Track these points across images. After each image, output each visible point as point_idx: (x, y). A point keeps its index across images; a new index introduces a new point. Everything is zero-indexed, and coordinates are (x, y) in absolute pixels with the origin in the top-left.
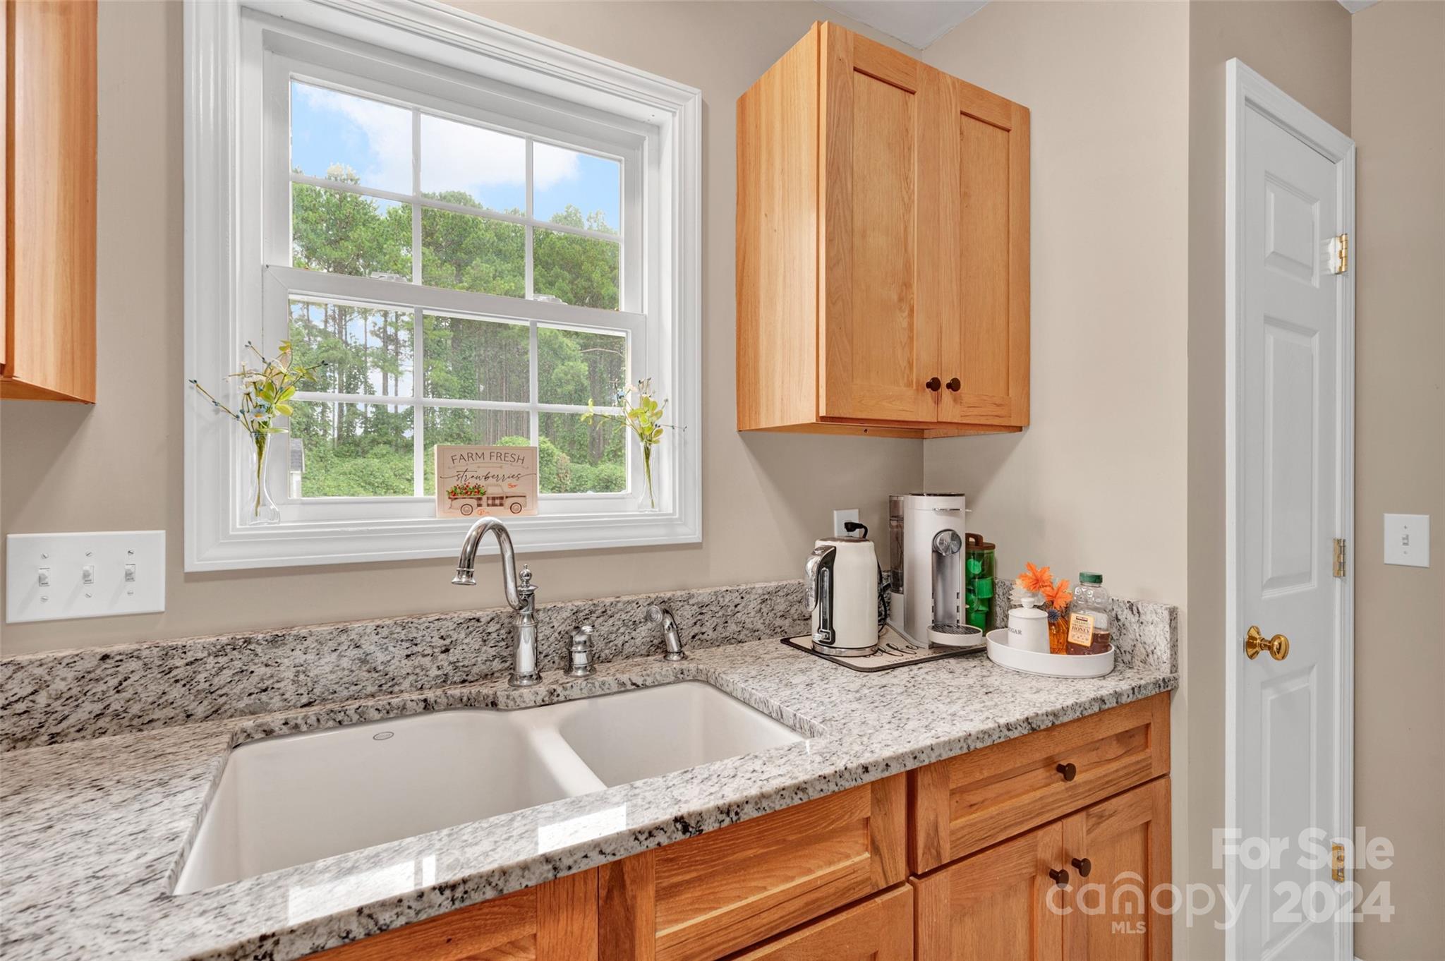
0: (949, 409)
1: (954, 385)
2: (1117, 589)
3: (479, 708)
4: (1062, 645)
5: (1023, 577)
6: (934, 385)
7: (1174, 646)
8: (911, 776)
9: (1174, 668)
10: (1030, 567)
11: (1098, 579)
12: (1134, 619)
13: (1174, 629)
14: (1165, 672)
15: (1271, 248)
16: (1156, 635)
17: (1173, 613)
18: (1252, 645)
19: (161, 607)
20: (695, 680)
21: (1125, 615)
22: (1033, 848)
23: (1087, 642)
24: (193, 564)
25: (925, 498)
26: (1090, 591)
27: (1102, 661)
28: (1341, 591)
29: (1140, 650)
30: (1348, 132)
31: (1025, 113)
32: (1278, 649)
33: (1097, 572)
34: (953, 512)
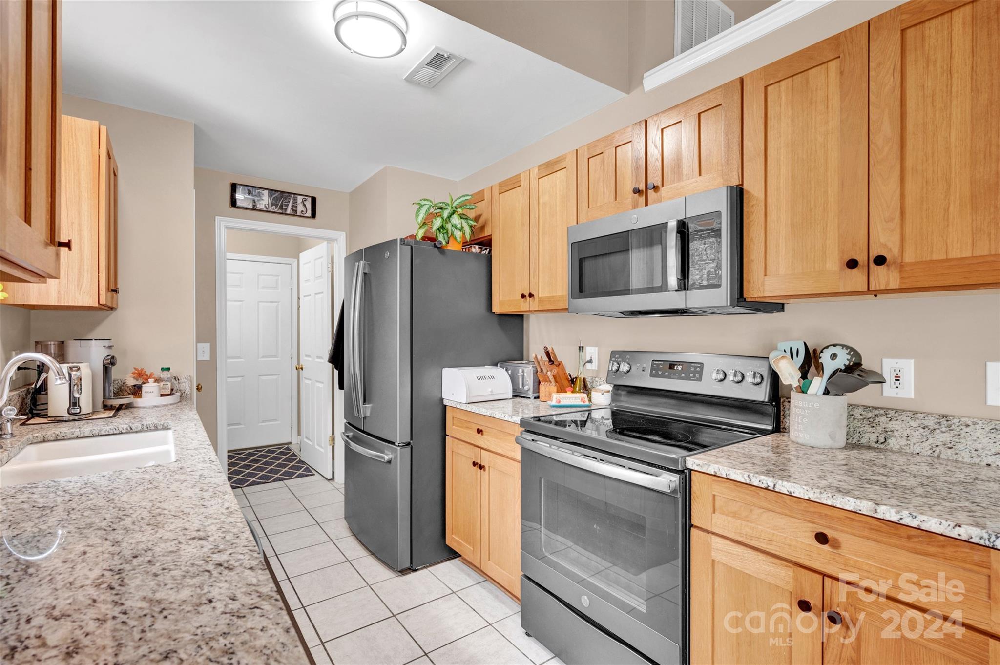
10: (135, 369)
11: (169, 369)
12: (176, 382)
17: (191, 377)
25: (93, 342)
26: (166, 374)
33: (167, 366)
34: (110, 347)
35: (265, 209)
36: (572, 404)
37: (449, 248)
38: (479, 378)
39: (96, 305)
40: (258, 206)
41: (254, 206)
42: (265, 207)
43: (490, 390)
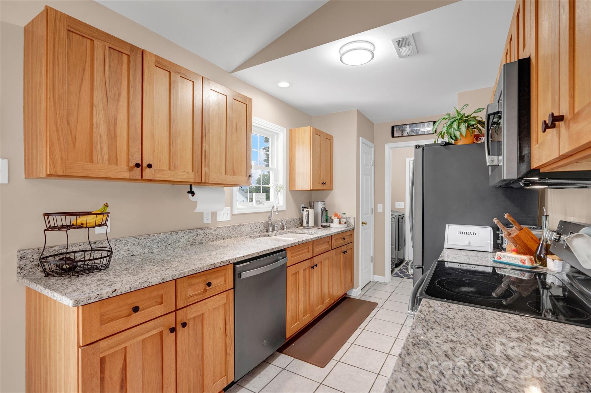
0: (325, 187)
1: (325, 183)
2: (347, 215)
3: (266, 237)
4: (340, 223)
5: (334, 214)
6: (322, 183)
7: (354, 223)
8: (332, 236)
9: (354, 226)
10: (335, 213)
11: (345, 214)
12: (349, 220)
13: (354, 220)
14: (353, 226)
15: (365, 163)
16: (352, 221)
17: (354, 218)
18: (362, 224)
19: (230, 220)
20: (290, 233)
21: (348, 219)
22: (341, 248)
23: (344, 223)
24: (234, 213)
25: (320, 202)
26: (344, 216)
27: (346, 225)
28: (372, 216)
29: (350, 224)
30: (373, 143)
31: (333, 136)
32: (365, 224)
33: (344, 213)
34: (324, 204)
35: (407, 135)
36: (512, 262)
37: (459, 144)
38: (460, 233)
39: (310, 189)
40: (404, 134)
41: (402, 134)
42: (408, 133)
43: (467, 242)
